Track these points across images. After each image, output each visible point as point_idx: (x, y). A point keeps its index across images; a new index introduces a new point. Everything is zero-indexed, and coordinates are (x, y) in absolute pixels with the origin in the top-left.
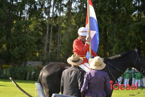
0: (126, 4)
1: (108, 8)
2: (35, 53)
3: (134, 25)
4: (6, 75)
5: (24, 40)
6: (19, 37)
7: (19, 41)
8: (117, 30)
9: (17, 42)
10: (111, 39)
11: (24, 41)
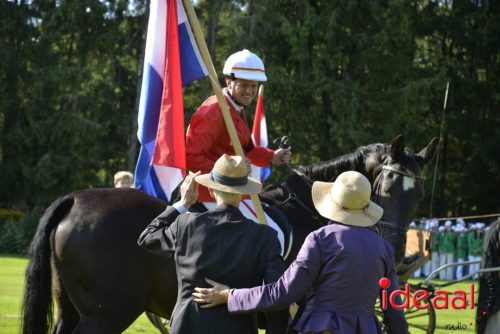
0: (388, 21)
1: (332, 33)
2: (93, 171)
3: (412, 87)
4: (15, 240)
5: (68, 130)
6: (49, 121)
7: (50, 134)
8: (358, 105)
9: (44, 139)
10: (341, 131)
11: (68, 135)
